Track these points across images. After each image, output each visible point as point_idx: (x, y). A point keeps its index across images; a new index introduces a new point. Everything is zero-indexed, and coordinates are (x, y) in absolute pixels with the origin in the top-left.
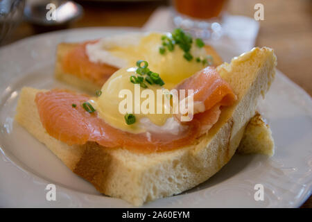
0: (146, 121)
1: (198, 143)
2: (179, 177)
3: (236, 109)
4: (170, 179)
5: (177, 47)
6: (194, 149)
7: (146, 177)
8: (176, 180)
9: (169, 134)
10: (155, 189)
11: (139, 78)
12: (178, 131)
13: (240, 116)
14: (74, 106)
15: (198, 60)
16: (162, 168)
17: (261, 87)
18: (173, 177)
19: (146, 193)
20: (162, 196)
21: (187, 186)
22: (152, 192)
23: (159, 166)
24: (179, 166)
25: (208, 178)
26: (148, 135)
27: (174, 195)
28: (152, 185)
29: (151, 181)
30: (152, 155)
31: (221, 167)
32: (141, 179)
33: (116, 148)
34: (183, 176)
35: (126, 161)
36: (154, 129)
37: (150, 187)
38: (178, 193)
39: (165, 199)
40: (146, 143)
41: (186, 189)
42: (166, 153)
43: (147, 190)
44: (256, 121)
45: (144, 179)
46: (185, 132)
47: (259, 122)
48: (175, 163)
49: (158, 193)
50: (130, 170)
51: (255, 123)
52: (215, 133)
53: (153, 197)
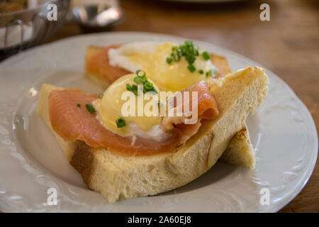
0: (134, 126)
1: (177, 151)
2: (155, 180)
3: (218, 123)
4: (145, 181)
5: (183, 58)
6: (172, 156)
7: (119, 178)
8: (151, 183)
9: (152, 140)
10: (128, 188)
11: (133, 86)
12: (161, 138)
13: (222, 129)
14: (79, 106)
15: (201, 72)
16: (136, 171)
17: (249, 104)
18: (148, 180)
19: (119, 192)
20: (136, 196)
21: (163, 189)
22: (125, 192)
23: (134, 169)
24: (154, 170)
25: (185, 184)
26: (134, 139)
27: (149, 196)
28: (125, 185)
29: (125, 182)
30: (130, 158)
31: (200, 174)
32: (114, 179)
33: (100, 148)
34: (159, 179)
35: (105, 162)
36: (141, 134)
37: (123, 187)
38: (153, 194)
39: (140, 198)
40: (129, 146)
41: (162, 191)
42: (143, 158)
43: (120, 189)
44: (240, 136)
45: (116, 179)
46: (168, 139)
47: (243, 137)
48: (151, 168)
49: (131, 193)
50: (105, 170)
51: (238, 137)
52: (193, 143)
53: (126, 196)
